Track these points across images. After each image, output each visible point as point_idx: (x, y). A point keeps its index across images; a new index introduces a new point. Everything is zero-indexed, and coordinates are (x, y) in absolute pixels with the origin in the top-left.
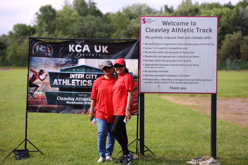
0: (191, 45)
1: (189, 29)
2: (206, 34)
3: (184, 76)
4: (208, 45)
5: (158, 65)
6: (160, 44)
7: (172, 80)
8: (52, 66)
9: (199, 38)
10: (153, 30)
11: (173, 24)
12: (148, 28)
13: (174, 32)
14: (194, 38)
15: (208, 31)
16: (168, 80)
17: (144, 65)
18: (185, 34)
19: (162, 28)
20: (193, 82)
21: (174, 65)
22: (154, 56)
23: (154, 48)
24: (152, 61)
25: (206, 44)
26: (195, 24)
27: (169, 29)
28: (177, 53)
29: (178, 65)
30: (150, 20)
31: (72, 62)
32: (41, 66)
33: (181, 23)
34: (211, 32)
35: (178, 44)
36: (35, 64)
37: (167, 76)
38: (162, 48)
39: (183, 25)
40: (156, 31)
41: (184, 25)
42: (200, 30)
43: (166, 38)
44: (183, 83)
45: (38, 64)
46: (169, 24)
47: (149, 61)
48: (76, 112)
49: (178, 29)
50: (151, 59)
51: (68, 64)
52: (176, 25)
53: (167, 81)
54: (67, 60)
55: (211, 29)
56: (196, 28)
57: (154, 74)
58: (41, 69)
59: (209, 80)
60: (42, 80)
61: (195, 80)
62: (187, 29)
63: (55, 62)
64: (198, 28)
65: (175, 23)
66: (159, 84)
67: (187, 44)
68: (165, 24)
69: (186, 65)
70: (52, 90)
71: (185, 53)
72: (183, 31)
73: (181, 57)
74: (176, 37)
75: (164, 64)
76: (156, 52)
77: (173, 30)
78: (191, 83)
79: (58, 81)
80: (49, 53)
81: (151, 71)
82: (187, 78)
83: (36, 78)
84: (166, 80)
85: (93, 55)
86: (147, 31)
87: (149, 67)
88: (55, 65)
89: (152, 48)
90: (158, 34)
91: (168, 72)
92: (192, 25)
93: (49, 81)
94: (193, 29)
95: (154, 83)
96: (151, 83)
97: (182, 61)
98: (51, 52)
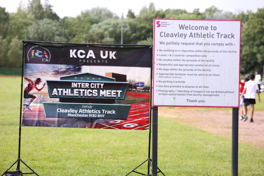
0: (211, 52)
1: (209, 34)
2: (228, 41)
3: (202, 87)
4: (230, 52)
5: (173, 74)
6: (176, 51)
7: (190, 92)
8: (51, 73)
9: (220, 45)
10: (168, 34)
11: (191, 28)
12: (163, 32)
13: (192, 37)
14: (214, 44)
15: (229, 36)
16: (185, 91)
17: (158, 74)
18: (204, 39)
19: (178, 33)
20: (213, 94)
21: (192, 75)
22: (169, 65)
23: (169, 55)
24: (167, 70)
25: (228, 52)
26: (215, 28)
27: (186, 34)
28: (195, 61)
29: (196, 75)
30: (165, 23)
31: (74, 69)
32: (38, 74)
33: (199, 27)
34: (233, 37)
35: (196, 51)
36: (31, 72)
37: (184, 87)
38: (178, 56)
39: (201, 29)
40: (172, 35)
41: (204, 30)
42: (221, 35)
43: (183, 44)
44: (202, 95)
45: (34, 71)
46: (187, 29)
47: (164, 69)
48: (79, 126)
49: (196, 34)
50: (166, 67)
51: (69, 71)
52: (194, 29)
53: (184, 93)
54: (68, 66)
55: (233, 35)
56: (217, 33)
57: (170, 84)
58: (38, 78)
59: (231, 92)
60: (39, 90)
61: (215, 92)
62: (206, 34)
63: (53, 68)
64: (218, 34)
65: (194, 27)
66: (175, 96)
67: (207, 51)
68: (182, 28)
69: (205, 75)
70: (51, 101)
71: (204, 61)
72: (202, 36)
73: (200, 65)
74: (194, 43)
75: (180, 73)
76: (171, 60)
77: (191, 35)
78: (211, 95)
79: (58, 91)
80: (46, 58)
81: (165, 82)
82: (206, 90)
83: (32, 87)
84: (182, 91)
85: (99, 61)
86: (162, 35)
87: (163, 77)
88: (53, 73)
89: (167, 55)
90: (174, 39)
91: (185, 82)
92: (212, 30)
93: (48, 90)
94: (214, 35)
95: (169, 95)
96: (165, 94)
97: (201, 70)
98: (49, 57)
